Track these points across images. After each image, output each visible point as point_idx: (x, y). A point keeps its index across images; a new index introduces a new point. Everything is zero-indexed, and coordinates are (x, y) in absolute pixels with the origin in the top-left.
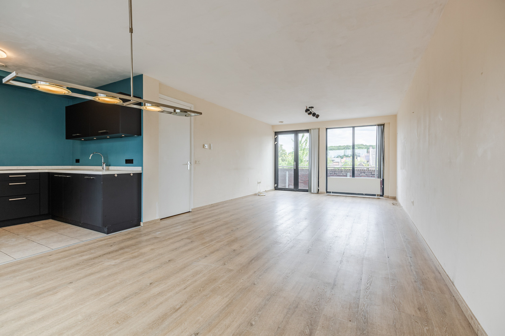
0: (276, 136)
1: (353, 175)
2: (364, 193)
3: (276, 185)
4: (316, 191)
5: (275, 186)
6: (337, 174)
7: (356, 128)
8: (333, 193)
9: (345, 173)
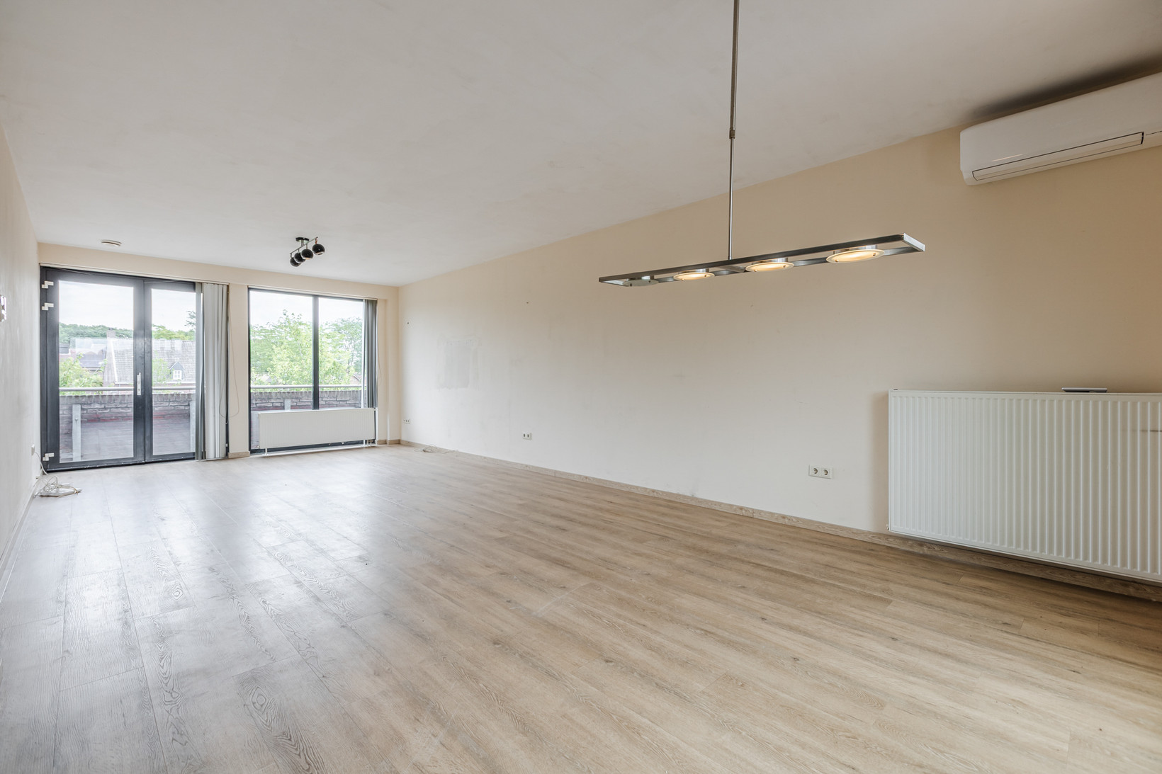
0: (51, 283)
1: (316, 405)
2: (342, 440)
3: (52, 455)
4: (220, 453)
9: (278, 401)
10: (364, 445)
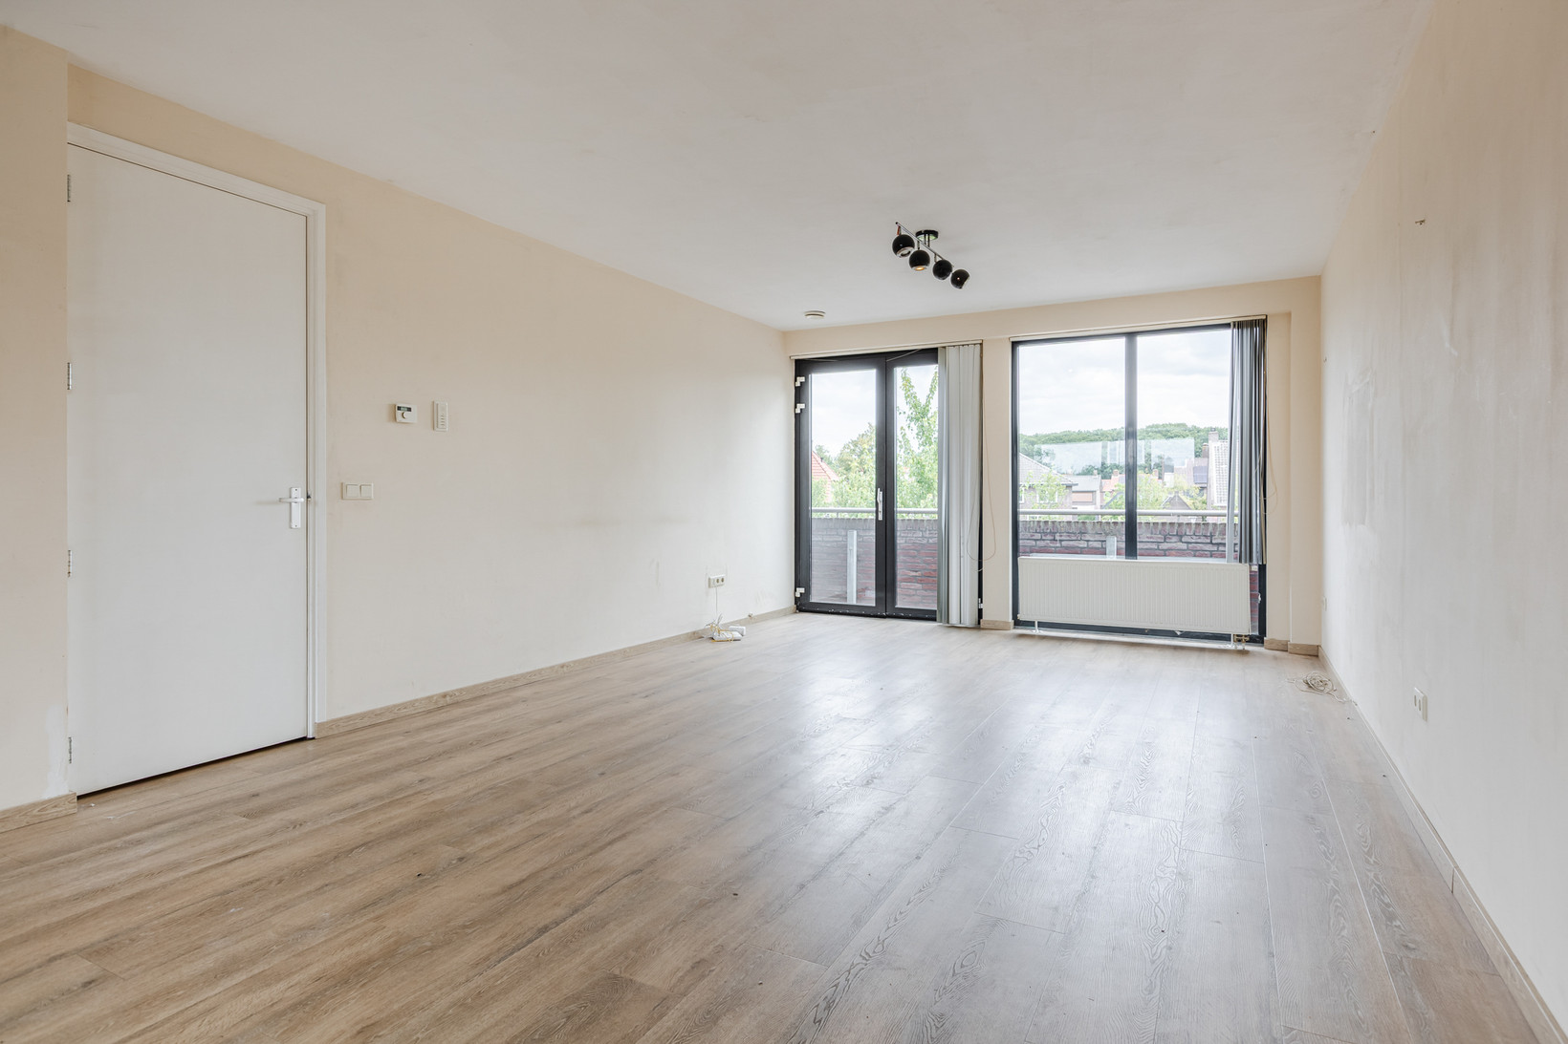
0: (802, 379)
1: (1131, 549)
2: (1178, 628)
3: (802, 590)
4: (969, 619)
5: (798, 595)
6: (1061, 541)
7: (1140, 340)
8: (1042, 625)
9: (1098, 538)
10: (1230, 646)
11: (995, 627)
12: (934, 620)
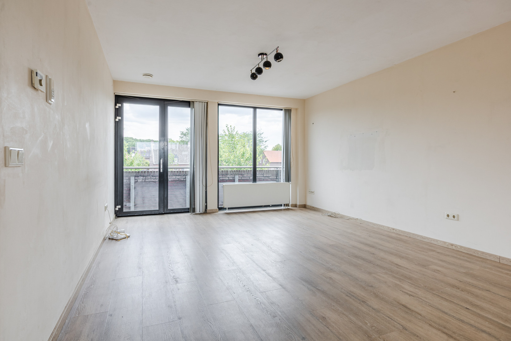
0: (120, 105)
1: (255, 180)
3: (120, 207)
4: (202, 209)
5: (117, 209)
8: (229, 209)
9: (232, 176)
10: (283, 207)
11: (212, 212)
12: (188, 212)
